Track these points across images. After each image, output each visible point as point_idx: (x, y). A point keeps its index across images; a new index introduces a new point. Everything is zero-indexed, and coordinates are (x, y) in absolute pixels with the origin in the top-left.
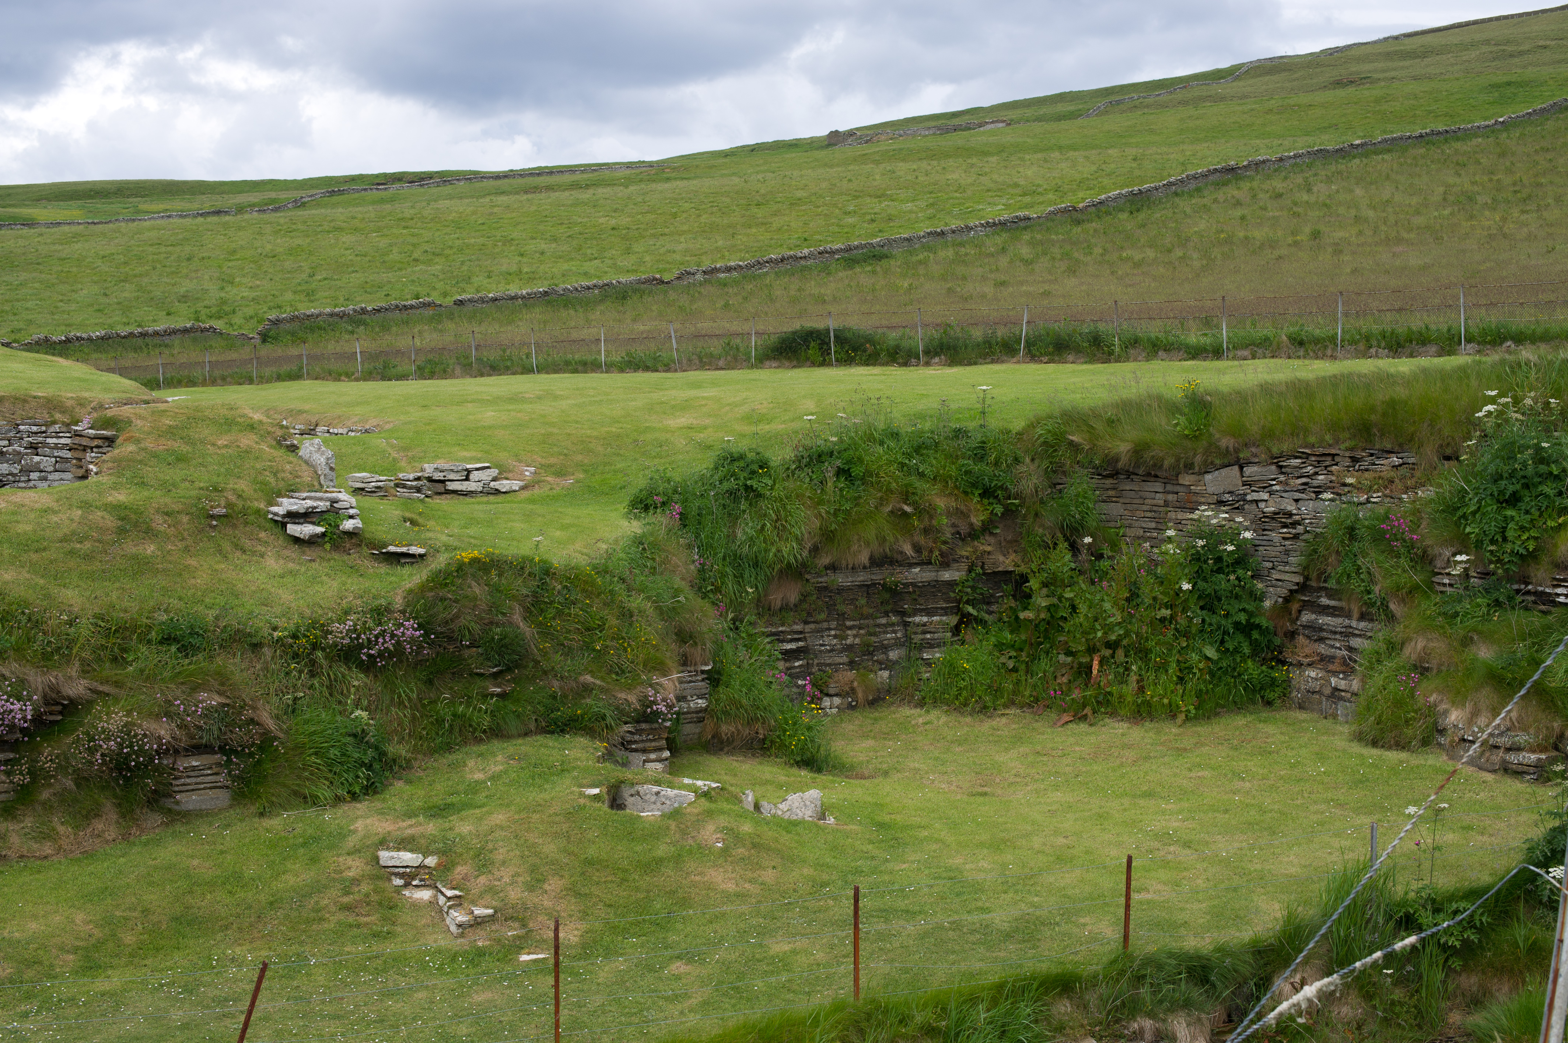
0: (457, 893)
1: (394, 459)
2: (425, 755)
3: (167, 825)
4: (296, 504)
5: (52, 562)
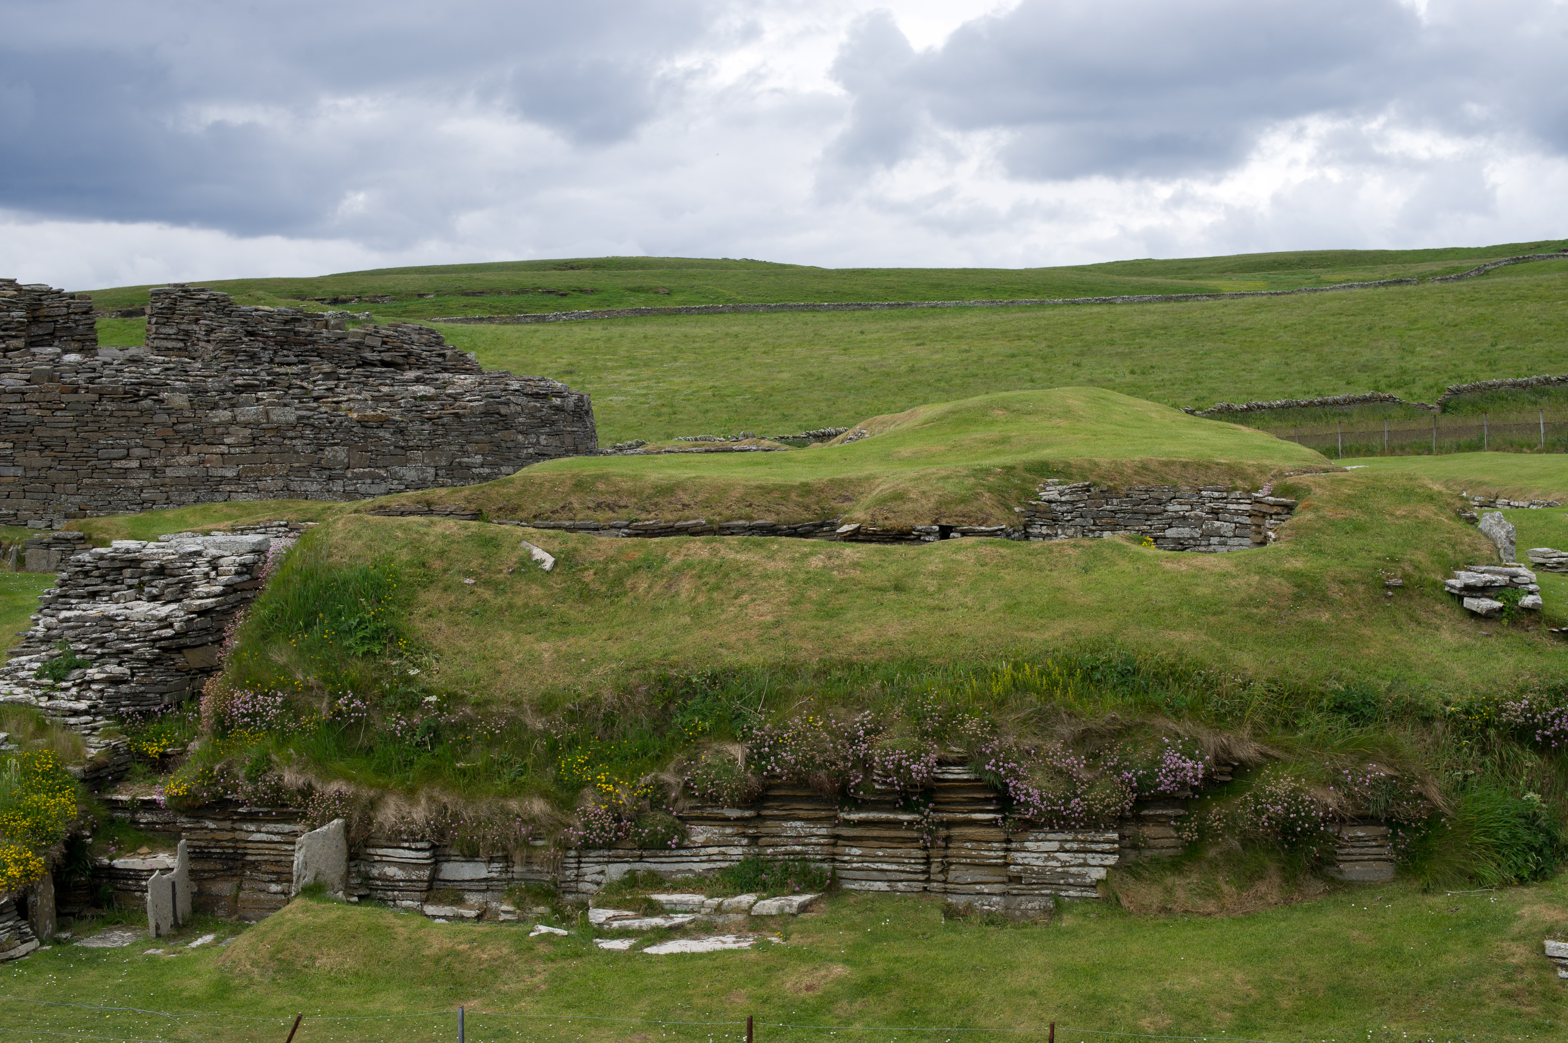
3: (1329, 893)
4: (1474, 577)
5: (1229, 625)
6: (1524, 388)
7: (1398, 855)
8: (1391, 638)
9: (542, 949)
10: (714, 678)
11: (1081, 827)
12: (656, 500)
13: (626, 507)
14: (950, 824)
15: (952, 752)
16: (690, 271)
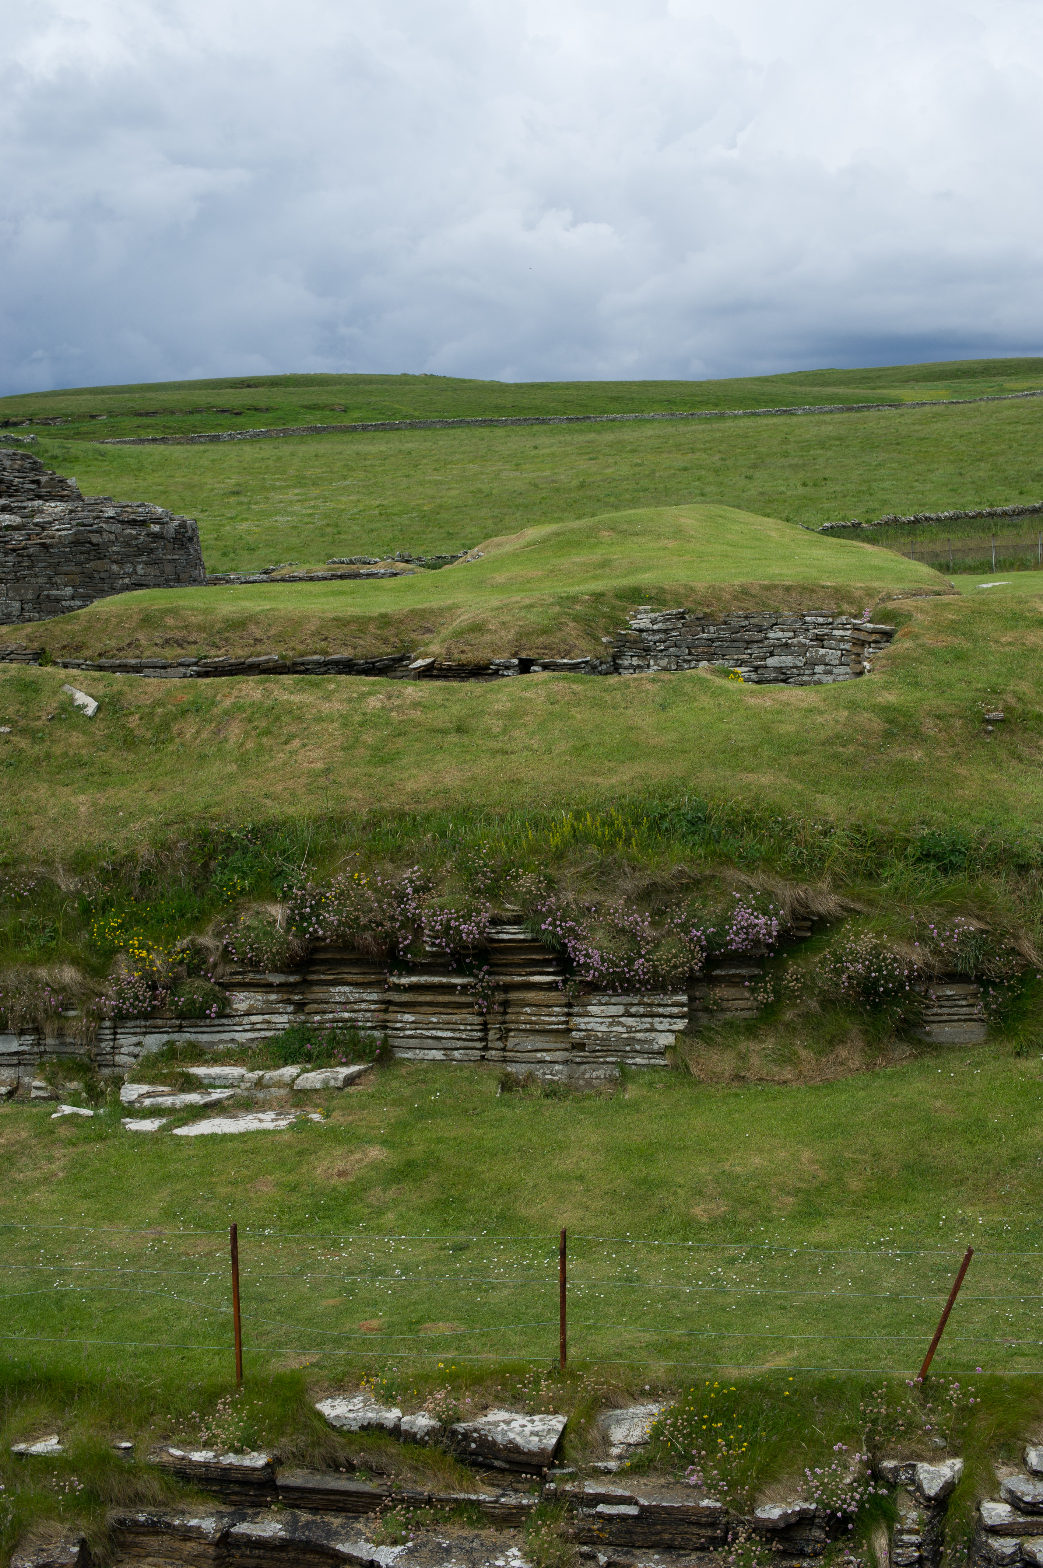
3: (916, 1057)
5: (812, 766)
7: (990, 1015)
8: (988, 777)
9: (64, 1132)
10: (255, 831)
11: (647, 989)
12: (227, 634)
13: (195, 643)
14: (508, 988)
15: (507, 910)
16: (368, 388)
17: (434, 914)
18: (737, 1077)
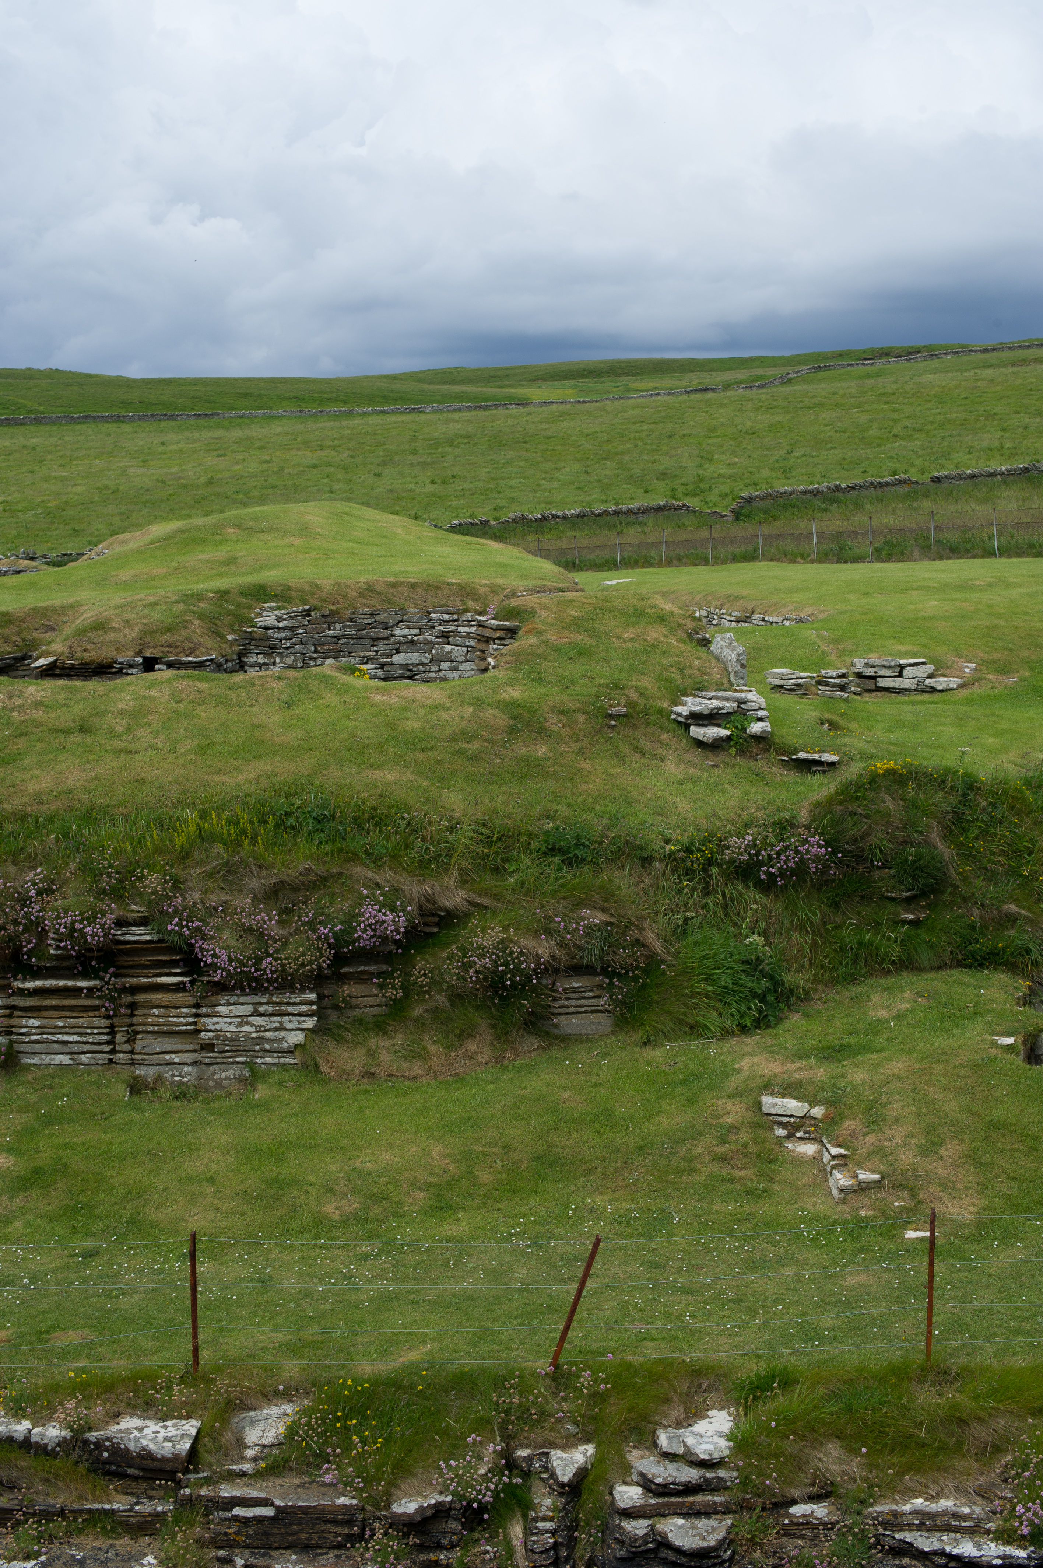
0: (842, 1151)
1: (823, 653)
2: (826, 985)
3: (544, 1049)
4: (701, 704)
5: (438, 762)
6: (815, 495)
7: (616, 1006)
8: (612, 771)
11: (276, 988)
14: (135, 990)
15: (133, 911)
17: (58, 917)
18: (367, 1074)
